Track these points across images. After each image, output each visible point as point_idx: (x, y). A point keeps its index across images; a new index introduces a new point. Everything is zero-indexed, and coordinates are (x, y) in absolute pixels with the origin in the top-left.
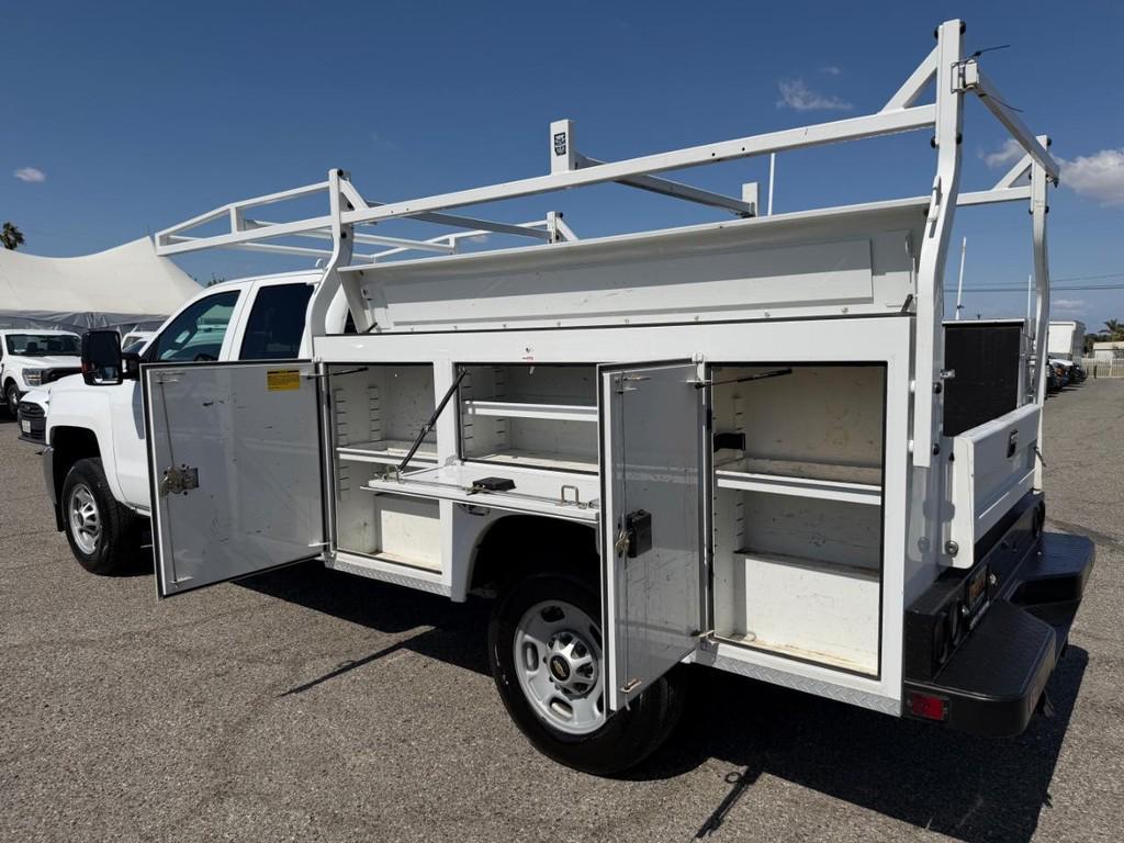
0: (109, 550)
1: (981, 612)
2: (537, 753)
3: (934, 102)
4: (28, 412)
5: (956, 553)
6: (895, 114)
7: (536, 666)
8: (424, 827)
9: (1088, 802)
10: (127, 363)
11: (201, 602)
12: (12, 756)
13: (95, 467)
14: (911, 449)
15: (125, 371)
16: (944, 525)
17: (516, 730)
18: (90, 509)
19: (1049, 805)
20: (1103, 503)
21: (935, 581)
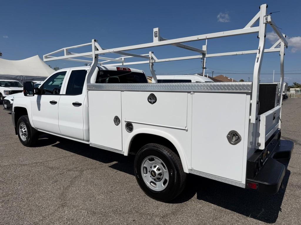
0: (30, 140)
1: (265, 161)
2: (147, 196)
3: (259, 26)
4: (6, 102)
5: (260, 146)
6: (248, 29)
7: (147, 173)
8: (118, 215)
9: (291, 210)
10: (35, 90)
11: (55, 154)
12: (7, 195)
13: (26, 118)
14: (250, 118)
15: (35, 92)
16: (257, 138)
17: (141, 190)
18: (25, 129)
19: (281, 211)
20: (293, 131)
21: (255, 153)
